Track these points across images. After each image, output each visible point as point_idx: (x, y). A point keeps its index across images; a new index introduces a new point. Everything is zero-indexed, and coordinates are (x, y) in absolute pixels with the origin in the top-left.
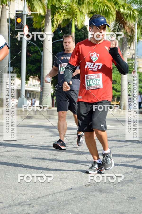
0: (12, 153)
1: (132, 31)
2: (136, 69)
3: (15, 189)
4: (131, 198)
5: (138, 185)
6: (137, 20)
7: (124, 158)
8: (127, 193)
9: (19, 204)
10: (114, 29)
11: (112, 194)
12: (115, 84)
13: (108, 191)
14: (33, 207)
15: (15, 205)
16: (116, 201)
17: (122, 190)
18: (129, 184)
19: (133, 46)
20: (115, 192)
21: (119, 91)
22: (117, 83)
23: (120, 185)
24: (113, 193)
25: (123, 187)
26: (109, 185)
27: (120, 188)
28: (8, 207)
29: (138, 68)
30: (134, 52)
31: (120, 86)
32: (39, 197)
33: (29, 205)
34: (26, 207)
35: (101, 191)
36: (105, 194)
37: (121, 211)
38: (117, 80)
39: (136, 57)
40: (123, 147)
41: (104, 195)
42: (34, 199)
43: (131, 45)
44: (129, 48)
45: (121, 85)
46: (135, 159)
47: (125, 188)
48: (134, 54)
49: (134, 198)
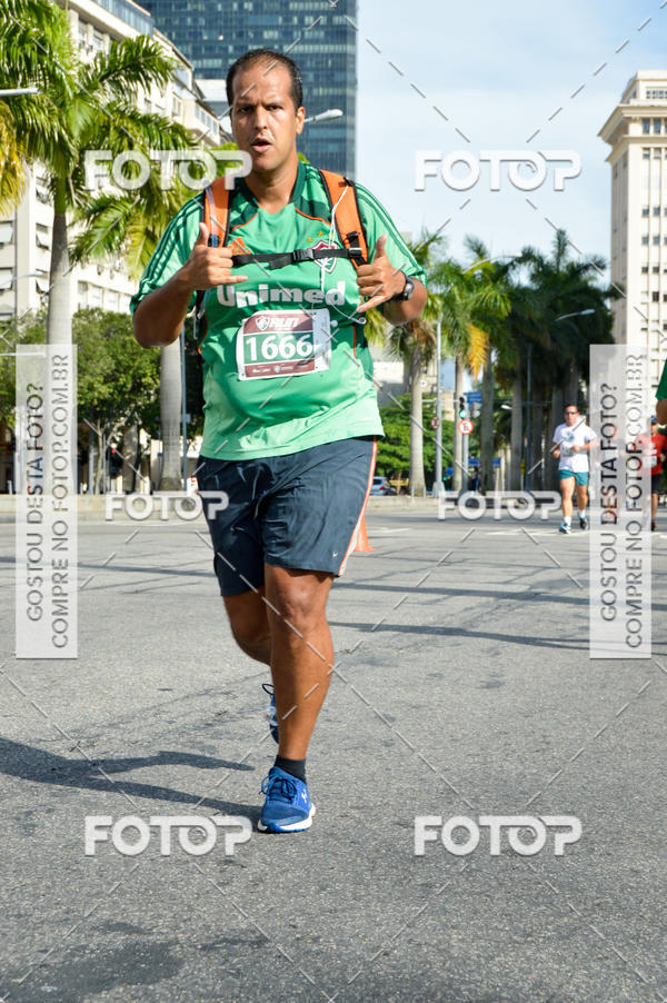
0: (191, 587)
1: (429, 340)
2: (440, 415)
3: (198, 661)
4: (435, 675)
5: (448, 648)
6: (441, 315)
7: (420, 594)
8: (426, 667)
9: (207, 692)
10: (393, 336)
11: (394, 669)
12: (398, 445)
13: (387, 663)
14: (235, 697)
15: (199, 695)
16: (404, 682)
17: (415, 660)
18: (429, 648)
19: (432, 369)
20: (402, 664)
21: (406, 460)
22: (403, 442)
23: (412, 649)
24: (397, 666)
25: (417, 655)
26: (388, 650)
27: (412, 656)
28: (183, 699)
29: (443, 412)
30: (434, 380)
31: (407, 449)
32: (247, 678)
33: (227, 693)
34: (221, 699)
35: (373, 662)
36: (381, 668)
37: (414, 704)
38: (403, 438)
39: (440, 391)
40: (414, 571)
41: (379, 670)
42: (236, 681)
43: (427, 365)
44: (426, 372)
45: (410, 447)
46: (440, 596)
47: (422, 654)
48: (436, 385)
49: (440, 676)
